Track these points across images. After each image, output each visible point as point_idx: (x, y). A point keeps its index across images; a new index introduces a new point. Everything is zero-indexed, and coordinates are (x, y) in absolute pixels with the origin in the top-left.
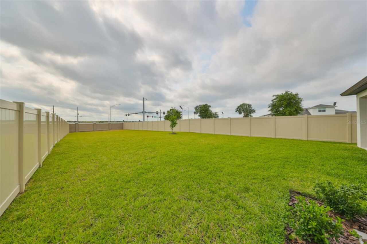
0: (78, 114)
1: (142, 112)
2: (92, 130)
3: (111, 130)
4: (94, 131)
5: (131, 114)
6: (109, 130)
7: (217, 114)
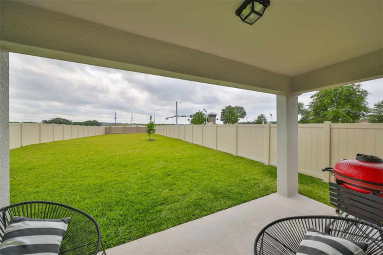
0: (132, 118)
1: (175, 116)
2: (123, 132)
3: (139, 132)
4: (123, 133)
5: (170, 117)
6: (137, 132)
7: (264, 116)
